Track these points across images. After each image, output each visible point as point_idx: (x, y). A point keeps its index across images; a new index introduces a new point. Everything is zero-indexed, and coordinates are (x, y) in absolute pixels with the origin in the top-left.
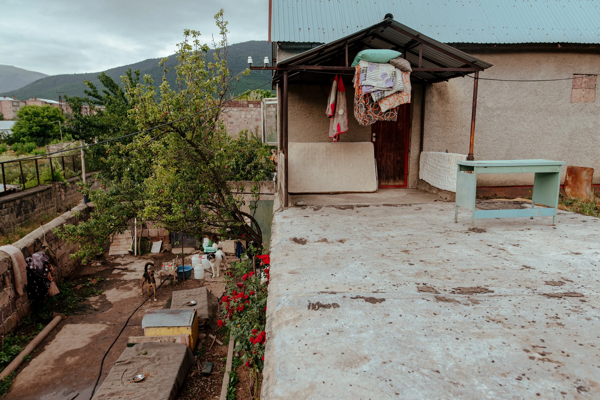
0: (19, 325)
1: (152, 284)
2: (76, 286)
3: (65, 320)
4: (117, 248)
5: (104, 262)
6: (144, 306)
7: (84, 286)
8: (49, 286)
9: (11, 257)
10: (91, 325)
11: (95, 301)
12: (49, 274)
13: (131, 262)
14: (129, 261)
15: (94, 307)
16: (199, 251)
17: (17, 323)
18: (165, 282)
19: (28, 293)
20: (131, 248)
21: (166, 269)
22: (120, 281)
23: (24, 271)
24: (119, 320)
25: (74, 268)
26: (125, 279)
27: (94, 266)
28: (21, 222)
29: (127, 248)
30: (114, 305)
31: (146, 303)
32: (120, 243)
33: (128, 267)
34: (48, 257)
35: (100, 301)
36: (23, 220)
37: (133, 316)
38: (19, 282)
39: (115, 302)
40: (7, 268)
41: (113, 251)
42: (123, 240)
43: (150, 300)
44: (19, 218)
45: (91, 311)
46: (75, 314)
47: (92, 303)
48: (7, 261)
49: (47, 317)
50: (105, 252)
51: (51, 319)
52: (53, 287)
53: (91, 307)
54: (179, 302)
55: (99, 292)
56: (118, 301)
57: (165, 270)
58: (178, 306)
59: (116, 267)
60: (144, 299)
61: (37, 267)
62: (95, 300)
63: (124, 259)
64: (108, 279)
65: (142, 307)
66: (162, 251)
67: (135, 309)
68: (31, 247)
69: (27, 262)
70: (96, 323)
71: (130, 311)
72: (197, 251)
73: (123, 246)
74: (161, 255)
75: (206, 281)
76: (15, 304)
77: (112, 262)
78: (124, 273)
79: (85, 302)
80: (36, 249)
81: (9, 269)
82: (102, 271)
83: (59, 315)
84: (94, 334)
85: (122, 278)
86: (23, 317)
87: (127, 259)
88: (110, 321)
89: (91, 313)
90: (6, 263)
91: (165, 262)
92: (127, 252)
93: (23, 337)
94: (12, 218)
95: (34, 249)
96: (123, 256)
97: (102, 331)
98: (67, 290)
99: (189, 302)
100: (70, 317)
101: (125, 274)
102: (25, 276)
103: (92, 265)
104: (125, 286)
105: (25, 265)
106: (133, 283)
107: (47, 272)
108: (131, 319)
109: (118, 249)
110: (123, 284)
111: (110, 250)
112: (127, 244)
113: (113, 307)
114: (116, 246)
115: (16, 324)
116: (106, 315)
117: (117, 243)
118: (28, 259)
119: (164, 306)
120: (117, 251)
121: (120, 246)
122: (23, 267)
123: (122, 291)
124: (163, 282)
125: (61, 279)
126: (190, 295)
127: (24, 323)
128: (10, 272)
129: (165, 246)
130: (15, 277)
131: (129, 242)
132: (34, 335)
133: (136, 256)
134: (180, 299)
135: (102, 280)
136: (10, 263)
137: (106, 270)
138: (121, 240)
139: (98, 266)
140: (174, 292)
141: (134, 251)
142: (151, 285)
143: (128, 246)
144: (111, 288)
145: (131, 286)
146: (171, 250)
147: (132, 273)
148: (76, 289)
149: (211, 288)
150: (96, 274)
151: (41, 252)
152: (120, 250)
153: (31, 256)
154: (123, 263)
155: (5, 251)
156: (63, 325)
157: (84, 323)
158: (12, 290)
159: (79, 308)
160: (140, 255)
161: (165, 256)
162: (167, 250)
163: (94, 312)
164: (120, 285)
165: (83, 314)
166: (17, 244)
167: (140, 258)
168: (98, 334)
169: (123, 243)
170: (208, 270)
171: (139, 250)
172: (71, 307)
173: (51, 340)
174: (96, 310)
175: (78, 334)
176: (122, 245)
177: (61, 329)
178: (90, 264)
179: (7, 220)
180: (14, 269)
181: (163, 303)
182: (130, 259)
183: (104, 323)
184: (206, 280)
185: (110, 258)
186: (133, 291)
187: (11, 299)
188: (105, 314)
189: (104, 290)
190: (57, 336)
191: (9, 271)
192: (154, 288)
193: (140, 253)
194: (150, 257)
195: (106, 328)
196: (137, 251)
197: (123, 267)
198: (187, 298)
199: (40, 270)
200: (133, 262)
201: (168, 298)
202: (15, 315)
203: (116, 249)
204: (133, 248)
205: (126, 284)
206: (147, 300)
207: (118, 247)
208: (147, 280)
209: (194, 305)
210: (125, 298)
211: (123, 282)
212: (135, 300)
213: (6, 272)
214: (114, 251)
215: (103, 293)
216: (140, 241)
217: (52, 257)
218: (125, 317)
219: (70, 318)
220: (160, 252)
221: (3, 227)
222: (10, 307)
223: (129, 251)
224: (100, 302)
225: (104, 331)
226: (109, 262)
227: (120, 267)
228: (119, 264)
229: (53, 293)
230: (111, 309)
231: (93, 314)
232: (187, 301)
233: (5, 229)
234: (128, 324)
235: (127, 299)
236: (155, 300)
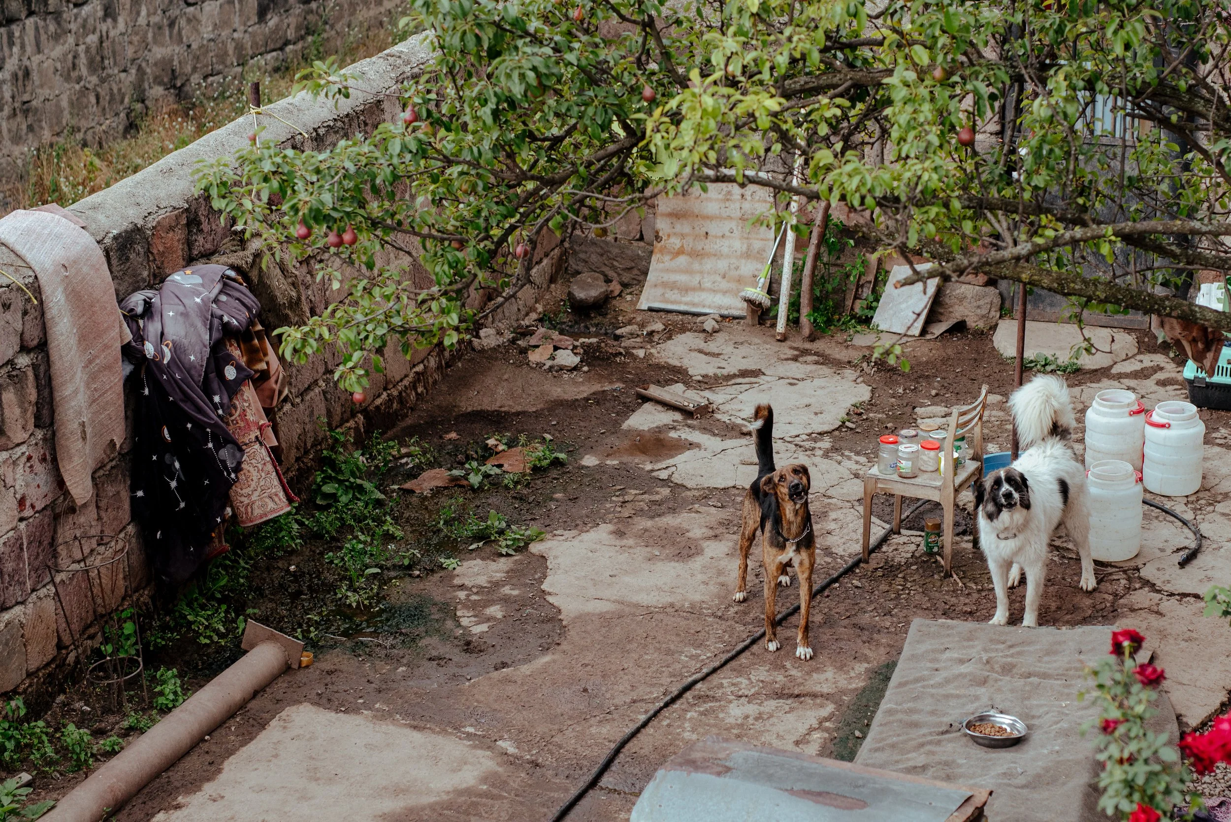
0: (71, 658)
1: (790, 553)
2: (413, 475)
3: (301, 676)
4: (688, 271)
5: (598, 347)
6: (725, 680)
7: (454, 479)
8: (238, 469)
9: (43, 280)
10: (416, 736)
11: (481, 589)
12: (249, 398)
13: (744, 374)
14: (735, 362)
15: (465, 622)
16: (1159, 359)
17: (60, 646)
18: (896, 539)
19: (133, 489)
20: (763, 281)
21: (906, 466)
22: (653, 482)
23: (108, 367)
24: (569, 739)
25: (433, 363)
26: (676, 479)
27: (540, 365)
28: (281, 49)
29: (740, 280)
30: (572, 633)
31: (743, 659)
32: (710, 246)
33: (718, 397)
34: (250, 299)
35: (507, 590)
36: (291, 34)
37: (649, 730)
38: (74, 426)
39: (582, 618)
40: (15, 341)
41: (664, 285)
42: (727, 226)
43: (772, 646)
44: (273, 21)
45: (444, 650)
46: (355, 650)
47: (462, 595)
48: (18, 303)
49: (221, 636)
50: (625, 285)
51: (237, 653)
52: (254, 474)
53: (449, 624)
54: (926, 705)
55: (517, 532)
56: (601, 616)
57: (896, 467)
58: (915, 725)
59: (654, 391)
60: (742, 632)
61: (176, 349)
62: (482, 581)
63: (712, 347)
64: (590, 461)
65: (715, 679)
66: (938, 329)
67: (675, 690)
68: (171, 228)
69: (131, 317)
70: (444, 732)
71: (641, 691)
72: (1149, 360)
73: (722, 265)
74: (925, 351)
75: (1147, 583)
76: (53, 543)
77: (641, 353)
78: (685, 434)
79: (432, 587)
80: (201, 243)
81: (24, 349)
82: (573, 404)
83: (271, 638)
84: (412, 801)
85: (662, 468)
86: (98, 617)
87: (728, 349)
88: (521, 736)
89: (439, 660)
90: (8, 316)
91: (936, 399)
92: (738, 308)
93: (73, 733)
94: (236, 21)
95: (189, 244)
96: (709, 325)
97: (460, 793)
98: (361, 489)
99: (982, 719)
100: (335, 659)
101: (691, 445)
102: (109, 396)
103: (534, 357)
104: (669, 521)
105: (115, 333)
106: (714, 515)
107: (233, 389)
108: (631, 746)
109: (695, 280)
110: (656, 509)
111: (651, 277)
112: (747, 255)
113: (565, 646)
114: (682, 260)
115: (51, 652)
116: (510, 689)
117: (689, 243)
118: (137, 300)
119: (839, 704)
120: (686, 289)
121: (708, 264)
122: (106, 347)
123: (641, 552)
124: (884, 540)
125: (343, 421)
126: (1007, 669)
127: (98, 654)
128: (35, 367)
129: (962, 299)
130: (57, 396)
131: (757, 245)
132: (127, 733)
133: (784, 339)
134: (938, 678)
135: (557, 463)
136: (33, 313)
137: (599, 398)
138: (714, 228)
139: (561, 368)
140: (917, 623)
141: (776, 302)
142: (784, 558)
143: (747, 268)
144: (591, 521)
145: (697, 532)
146: (994, 328)
147: (729, 443)
148: (411, 492)
149: (1163, 635)
150: (537, 415)
151: (216, 268)
152: (700, 288)
153: (158, 280)
154: (698, 367)
155: (18, 248)
156: (280, 703)
157: (382, 716)
158: (39, 467)
159: (391, 611)
160: (806, 331)
161: (945, 361)
162: (971, 323)
163: (458, 656)
164: (639, 512)
165: (399, 661)
166: (94, 208)
167: (805, 352)
168: (432, 807)
169: (723, 246)
170: (1179, 508)
171: (805, 301)
172: (353, 599)
173: (193, 785)
174: (469, 646)
175: (332, 779)
176: (717, 255)
177: (263, 726)
178: (524, 351)
179: (207, 32)
180: (54, 355)
181: (843, 683)
182: (743, 350)
183: (486, 742)
184: (1145, 573)
185: (642, 326)
186: (698, 563)
187: (28, 512)
188: (508, 680)
189: (548, 528)
190: (231, 767)
191: (23, 361)
192: (802, 577)
193: (804, 320)
194: (856, 356)
195: (484, 780)
196: (795, 306)
197: (692, 398)
198: (984, 682)
199: (189, 369)
200: (756, 373)
201: (877, 656)
202: (50, 605)
203: (682, 278)
204: (772, 290)
205: (673, 510)
206: (754, 642)
207: (696, 266)
208: (768, 526)
209: (1015, 743)
210: (645, 599)
211: (665, 492)
212: (694, 626)
213: (11, 362)
214: (673, 286)
215: (534, 548)
216: (811, 250)
217: (281, 300)
218: (605, 730)
219: (327, 666)
220: (924, 332)
221: (188, 69)
222: (19, 558)
223: (750, 302)
224: (506, 600)
225: (468, 792)
226: (628, 354)
227: (676, 393)
228: (678, 374)
229: (257, 512)
230: (547, 658)
231: (451, 669)
232: (971, 710)
233: (196, 79)
234: (607, 780)
235: (649, 612)
236: (802, 651)
